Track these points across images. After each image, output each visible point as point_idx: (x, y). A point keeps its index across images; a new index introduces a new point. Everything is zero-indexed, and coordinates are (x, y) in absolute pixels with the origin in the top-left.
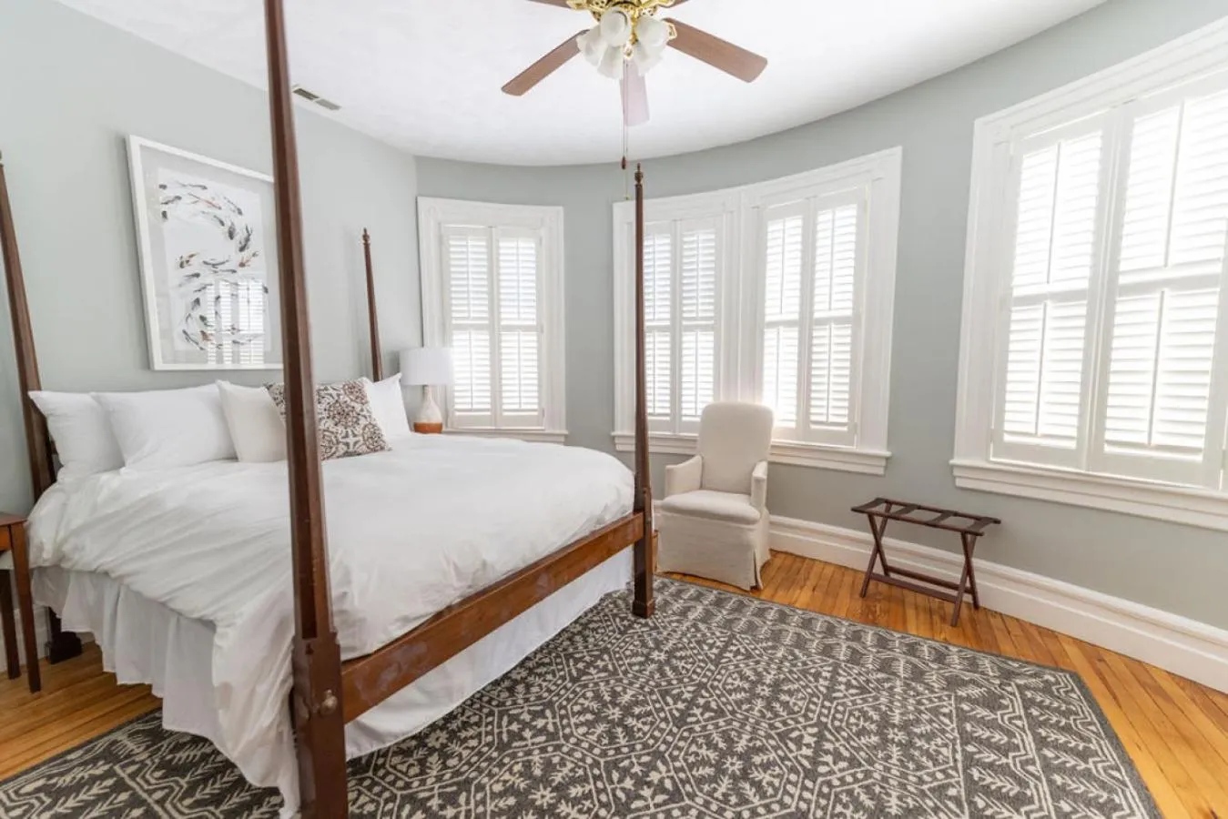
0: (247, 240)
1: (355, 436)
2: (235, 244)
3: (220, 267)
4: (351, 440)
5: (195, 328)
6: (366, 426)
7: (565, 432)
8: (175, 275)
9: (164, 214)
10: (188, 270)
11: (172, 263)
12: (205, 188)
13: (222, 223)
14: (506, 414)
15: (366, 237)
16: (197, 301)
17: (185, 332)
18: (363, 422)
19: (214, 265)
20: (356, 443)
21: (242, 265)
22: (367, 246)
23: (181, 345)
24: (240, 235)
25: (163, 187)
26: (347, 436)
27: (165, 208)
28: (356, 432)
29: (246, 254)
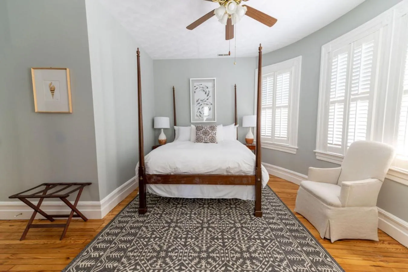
0: (209, 94)
1: (207, 138)
2: (206, 95)
3: (203, 101)
4: (206, 139)
5: (198, 114)
6: (211, 136)
7: (297, 147)
8: (196, 103)
9: (195, 92)
10: (198, 102)
11: (195, 101)
12: (201, 85)
13: (204, 91)
14: (276, 138)
15: (235, 86)
16: (199, 108)
17: (197, 115)
18: (210, 135)
19: (202, 100)
20: (207, 140)
21: (207, 99)
22: (235, 89)
23: (196, 118)
24: (207, 93)
25: (195, 87)
26: (205, 138)
27: (195, 91)
28: (207, 137)
29: (209, 96)
